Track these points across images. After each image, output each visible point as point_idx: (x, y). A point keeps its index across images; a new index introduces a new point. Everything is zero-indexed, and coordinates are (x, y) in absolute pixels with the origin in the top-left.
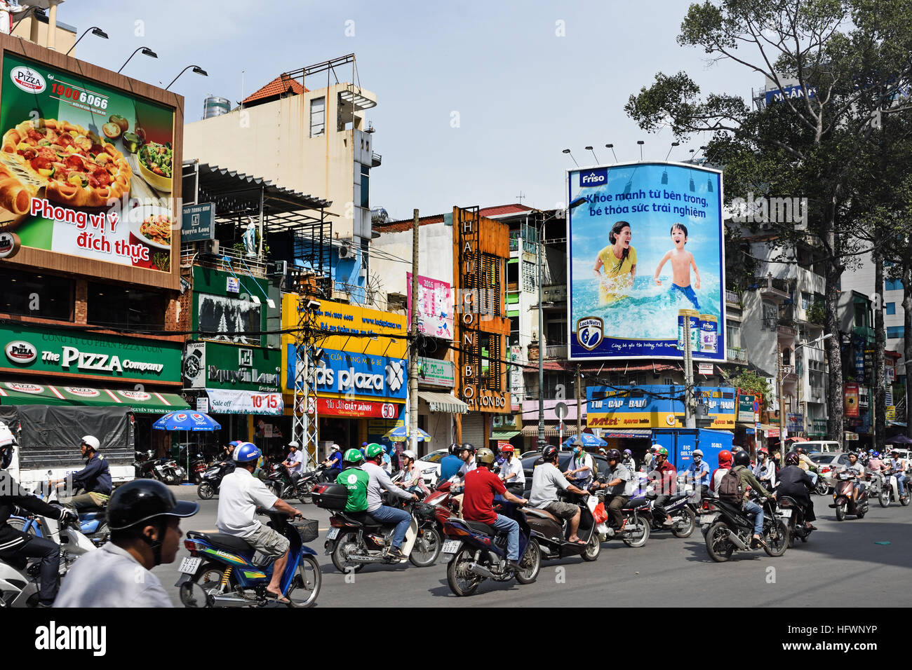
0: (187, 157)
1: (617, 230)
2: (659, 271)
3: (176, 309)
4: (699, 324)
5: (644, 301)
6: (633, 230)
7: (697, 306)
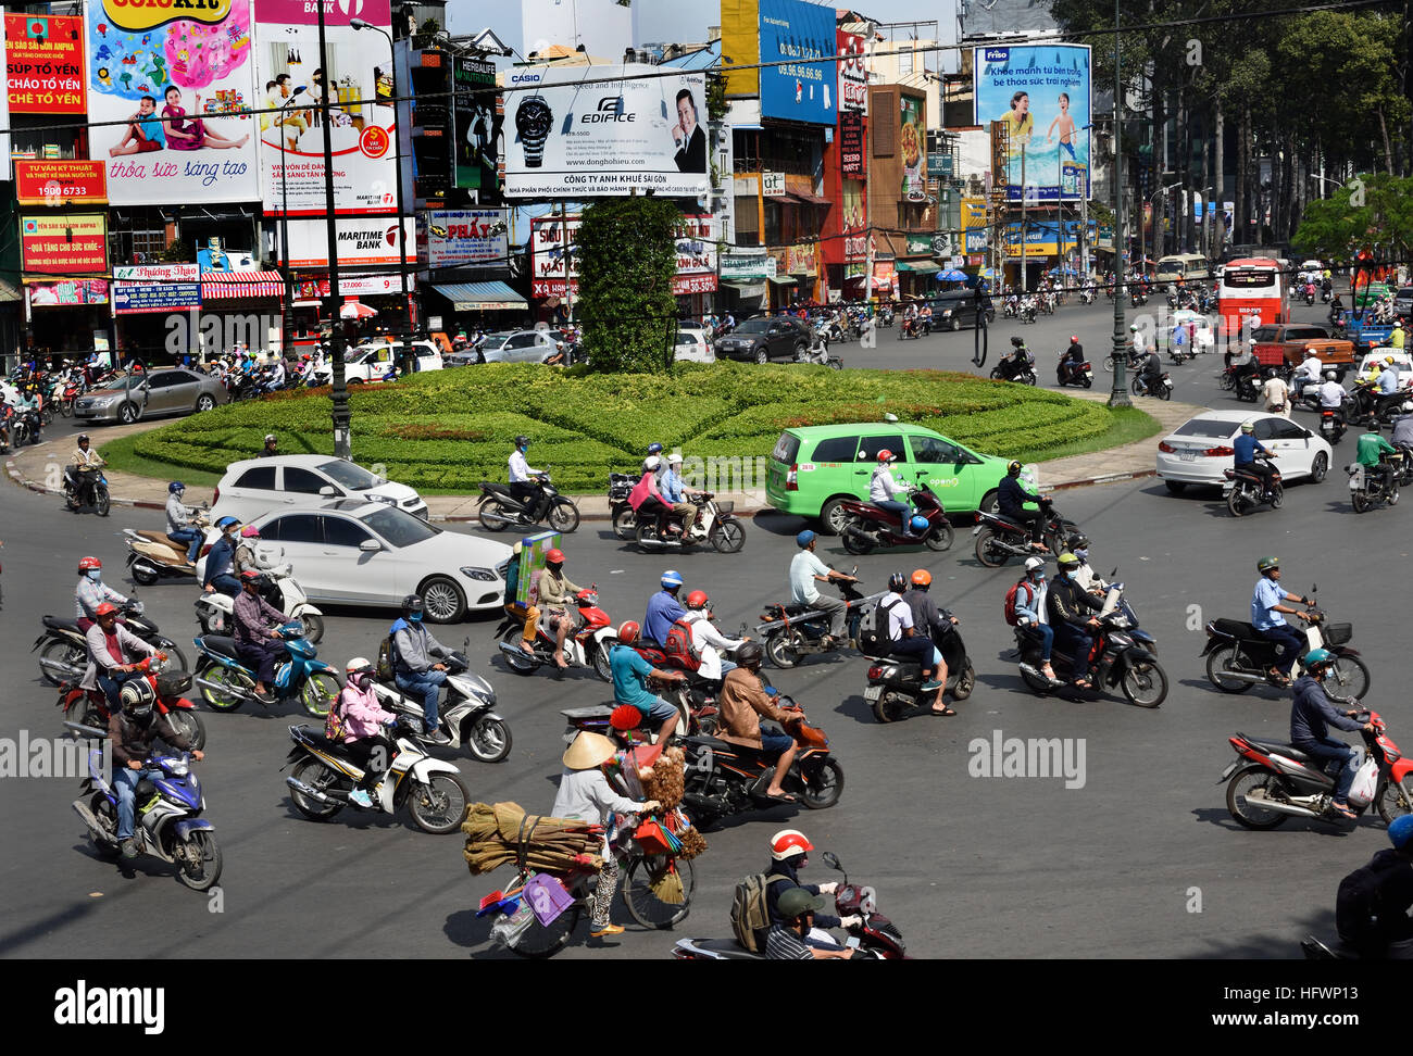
0: (930, 128)
1: (1017, 98)
2: (1051, 131)
3: (927, 212)
4: (1075, 171)
5: (1039, 156)
6: (1031, 98)
7: (1074, 158)
